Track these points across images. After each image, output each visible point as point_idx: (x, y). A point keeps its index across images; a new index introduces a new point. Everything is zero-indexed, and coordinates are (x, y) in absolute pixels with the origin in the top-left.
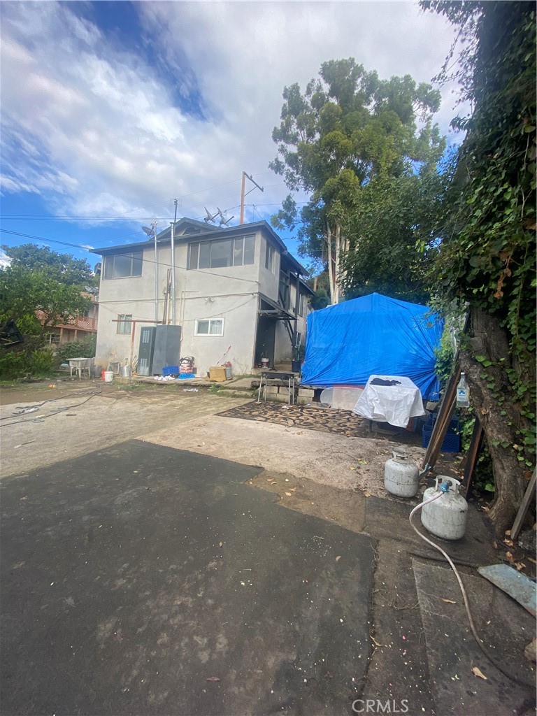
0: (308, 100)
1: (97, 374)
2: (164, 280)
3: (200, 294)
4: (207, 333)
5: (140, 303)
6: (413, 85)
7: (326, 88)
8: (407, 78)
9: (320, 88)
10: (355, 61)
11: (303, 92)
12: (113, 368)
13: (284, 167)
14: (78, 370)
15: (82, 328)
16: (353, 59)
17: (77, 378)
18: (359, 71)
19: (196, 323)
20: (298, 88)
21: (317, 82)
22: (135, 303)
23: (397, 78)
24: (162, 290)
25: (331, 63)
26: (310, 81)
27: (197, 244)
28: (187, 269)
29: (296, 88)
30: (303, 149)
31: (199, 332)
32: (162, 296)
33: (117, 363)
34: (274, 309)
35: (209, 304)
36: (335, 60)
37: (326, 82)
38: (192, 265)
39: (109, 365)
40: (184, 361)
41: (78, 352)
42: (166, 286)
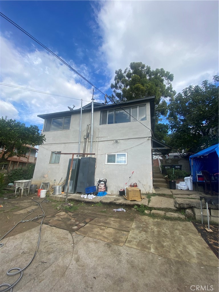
0: (125, 75)
1: (34, 191)
2: (84, 130)
3: (109, 138)
4: (115, 162)
5: (67, 144)
6: (164, 72)
7: (131, 71)
8: (162, 69)
9: (130, 71)
10: (142, 63)
11: (123, 72)
12: (44, 186)
13: (115, 97)
14: (21, 189)
15: (22, 161)
16: (141, 62)
17: (19, 195)
18: (143, 67)
19: (107, 156)
20: (121, 70)
21: (128, 69)
22: (63, 145)
23: (158, 69)
24: (83, 136)
25: (134, 63)
26: (126, 68)
27: (106, 112)
28: (100, 125)
29: (120, 71)
30: (124, 91)
31: (108, 161)
32: (83, 140)
33: (48, 183)
34: (164, 147)
35: (116, 144)
36: (135, 62)
37: (132, 69)
38: (103, 122)
39: (42, 184)
40: (102, 183)
41: (21, 175)
42: (86, 134)
